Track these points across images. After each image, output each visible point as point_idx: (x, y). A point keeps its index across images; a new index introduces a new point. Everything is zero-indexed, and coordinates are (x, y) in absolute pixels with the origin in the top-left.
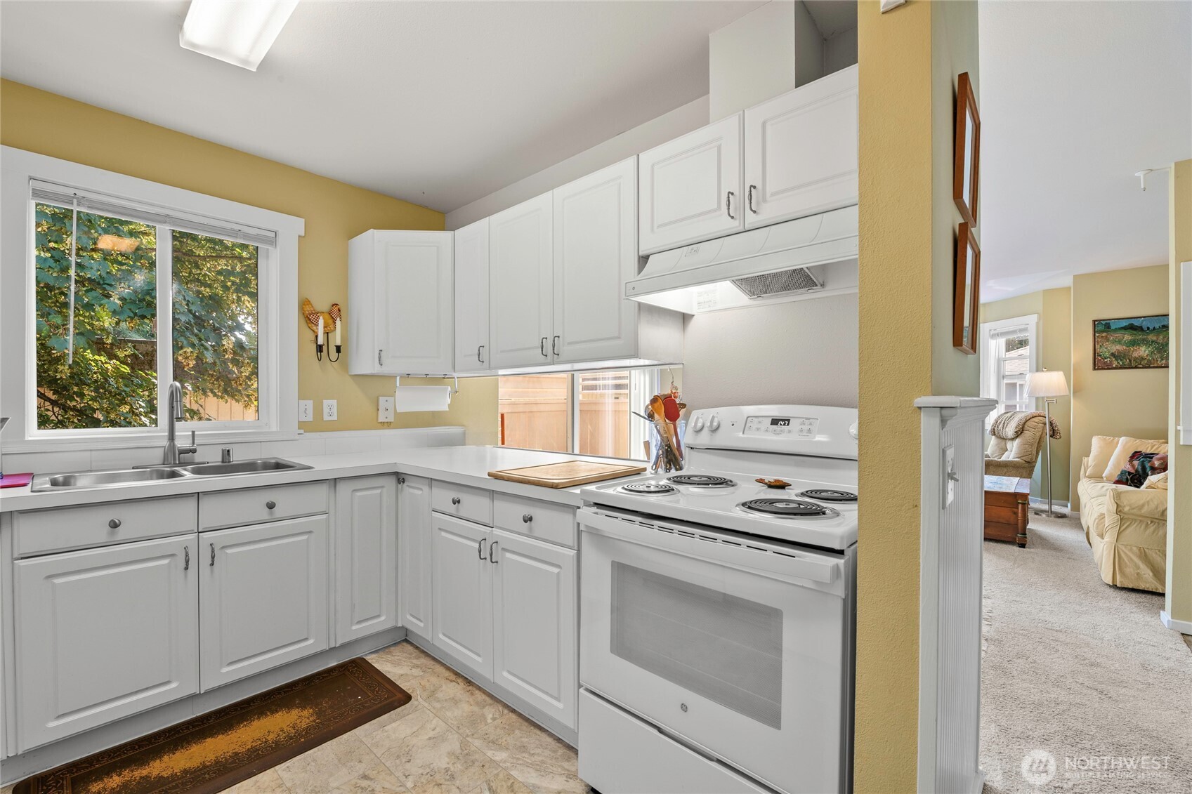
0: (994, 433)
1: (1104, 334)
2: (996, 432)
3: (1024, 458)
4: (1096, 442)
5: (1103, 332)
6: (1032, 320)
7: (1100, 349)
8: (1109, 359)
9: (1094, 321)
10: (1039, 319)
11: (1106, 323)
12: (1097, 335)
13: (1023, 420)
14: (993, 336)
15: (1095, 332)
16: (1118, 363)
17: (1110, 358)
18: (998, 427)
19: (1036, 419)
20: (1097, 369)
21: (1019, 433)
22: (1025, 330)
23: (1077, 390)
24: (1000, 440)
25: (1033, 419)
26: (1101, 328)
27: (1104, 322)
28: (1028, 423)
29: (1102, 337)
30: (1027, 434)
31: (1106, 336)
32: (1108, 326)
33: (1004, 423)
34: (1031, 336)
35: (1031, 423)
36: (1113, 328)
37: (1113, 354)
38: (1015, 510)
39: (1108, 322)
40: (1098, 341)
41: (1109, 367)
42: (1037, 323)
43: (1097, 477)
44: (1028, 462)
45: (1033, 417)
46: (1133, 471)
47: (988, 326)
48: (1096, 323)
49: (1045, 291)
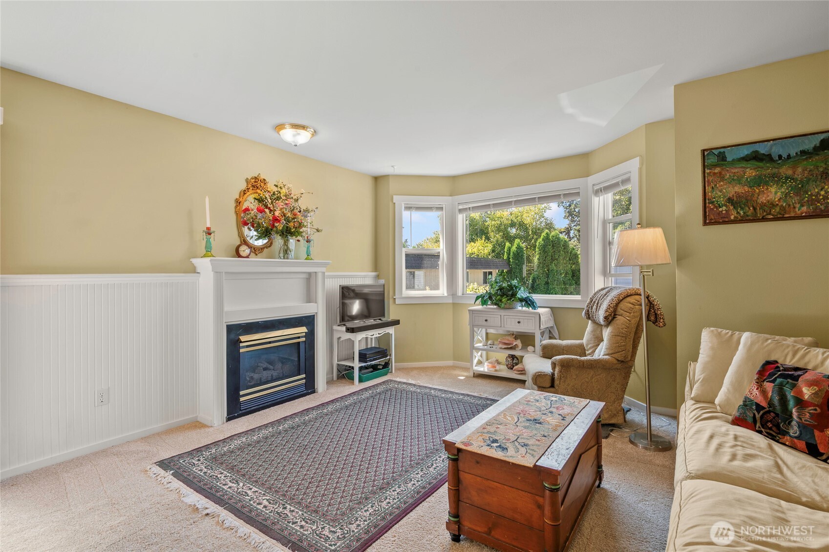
1: (717, 170)
2: (591, 316)
3: (616, 356)
4: (706, 336)
5: (716, 166)
6: (633, 166)
7: (712, 192)
8: (724, 208)
9: (703, 151)
10: (642, 164)
11: (720, 152)
12: (707, 171)
13: (616, 301)
14: (597, 192)
15: (704, 166)
16: (738, 213)
17: (726, 205)
18: (592, 309)
19: (631, 299)
20: (711, 223)
21: (610, 318)
22: (627, 181)
23: (682, 256)
24: (596, 326)
25: (628, 299)
26: (713, 160)
27: (716, 152)
28: (622, 305)
29: (715, 174)
30: (620, 320)
31: (720, 173)
32: (722, 157)
33: (598, 302)
34: (635, 185)
35: (625, 305)
36: (729, 159)
37: (730, 200)
38: (540, 500)
39: (722, 150)
40: (708, 180)
41: (725, 220)
42: (640, 169)
43: (706, 400)
44: (622, 361)
45: (628, 296)
46: (764, 404)
47: (592, 180)
48: (706, 153)
49: (646, 125)
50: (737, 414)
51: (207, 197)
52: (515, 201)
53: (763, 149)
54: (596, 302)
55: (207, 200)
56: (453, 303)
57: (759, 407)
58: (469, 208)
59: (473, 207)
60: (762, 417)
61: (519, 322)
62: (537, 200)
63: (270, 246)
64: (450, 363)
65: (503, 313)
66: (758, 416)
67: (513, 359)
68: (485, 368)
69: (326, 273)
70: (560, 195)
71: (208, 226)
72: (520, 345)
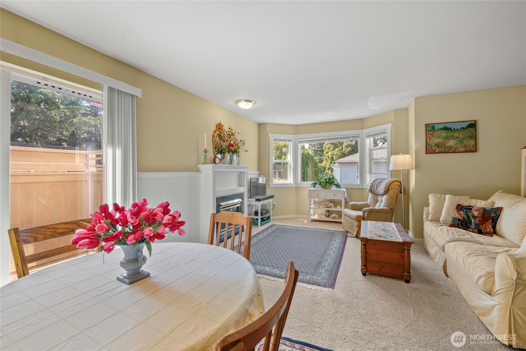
0: (371, 191)
1: (431, 133)
2: (372, 191)
3: (389, 207)
4: (431, 197)
5: (431, 131)
6: (388, 127)
7: (429, 141)
8: (434, 147)
9: (426, 125)
10: (392, 126)
11: (433, 126)
12: (428, 133)
13: (389, 184)
14: (368, 137)
15: (426, 131)
16: (439, 149)
17: (435, 146)
18: (373, 188)
19: (395, 183)
20: (429, 153)
21: (386, 191)
22: (385, 132)
23: (417, 166)
24: (374, 195)
25: (393, 183)
26: (430, 128)
27: (431, 125)
28: (391, 186)
29: (431, 134)
30: (391, 192)
31: (433, 134)
32: (433, 128)
33: (377, 186)
34: (388, 135)
35: (392, 186)
36: (436, 129)
37: (436, 144)
38: (403, 254)
39: (433, 125)
40: (428, 137)
41: (434, 152)
42: (391, 128)
43: (436, 220)
44: (392, 209)
45: (393, 182)
46: (461, 219)
47: (365, 131)
48: (427, 126)
49: (395, 110)
50: (451, 223)
51: (205, 134)
52: (328, 138)
53: (448, 126)
54: (376, 185)
55: (205, 135)
56: (296, 187)
57: (459, 220)
58: (305, 141)
59: (306, 141)
60: (461, 223)
61: (334, 195)
62: (339, 138)
63: (224, 158)
64: (294, 216)
65: (326, 191)
66: (459, 223)
67: (329, 212)
68: (316, 217)
69: (248, 172)
70: (350, 137)
71: (206, 148)
72: (333, 206)
